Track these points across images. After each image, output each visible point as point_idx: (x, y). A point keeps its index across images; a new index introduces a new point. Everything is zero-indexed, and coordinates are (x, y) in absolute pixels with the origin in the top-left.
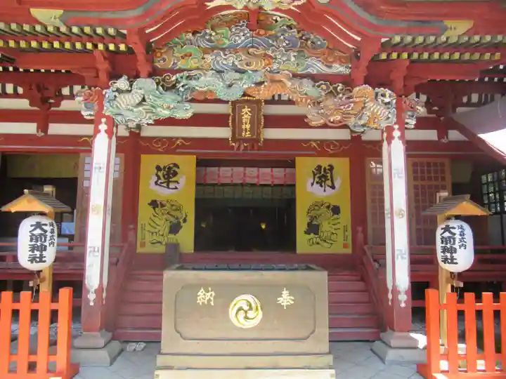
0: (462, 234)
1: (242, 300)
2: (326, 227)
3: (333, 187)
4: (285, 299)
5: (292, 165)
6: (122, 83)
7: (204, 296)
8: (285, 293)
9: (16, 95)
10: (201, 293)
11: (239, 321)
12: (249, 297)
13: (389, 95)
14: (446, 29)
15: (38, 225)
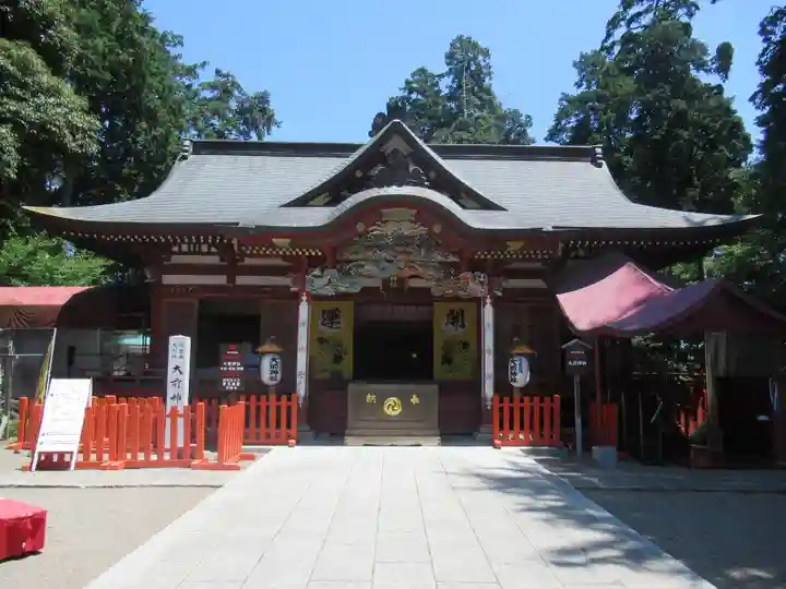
0: (520, 364)
1: (392, 400)
2: (457, 358)
3: (463, 326)
4: (415, 400)
5: (432, 305)
6: (317, 272)
7: (370, 398)
8: (414, 396)
9: (209, 253)
10: (369, 396)
11: (389, 412)
12: (395, 399)
13: (483, 277)
14: (508, 246)
15: (274, 359)
